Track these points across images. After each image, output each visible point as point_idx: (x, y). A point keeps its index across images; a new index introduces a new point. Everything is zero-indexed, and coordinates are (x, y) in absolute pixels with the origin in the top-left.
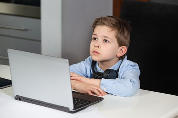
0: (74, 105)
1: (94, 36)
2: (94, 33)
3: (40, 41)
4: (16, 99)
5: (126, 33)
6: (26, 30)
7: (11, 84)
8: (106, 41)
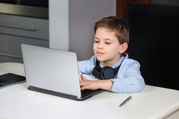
0: (82, 94)
1: (95, 40)
2: (96, 37)
3: (48, 40)
4: (29, 89)
5: (125, 30)
6: (35, 30)
7: (25, 80)
8: (107, 43)
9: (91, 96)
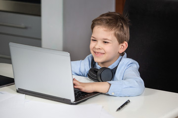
1: (92, 38)
2: (92, 36)
3: (40, 40)
5: (125, 28)
6: (26, 28)
8: (105, 42)
9: (86, 100)
